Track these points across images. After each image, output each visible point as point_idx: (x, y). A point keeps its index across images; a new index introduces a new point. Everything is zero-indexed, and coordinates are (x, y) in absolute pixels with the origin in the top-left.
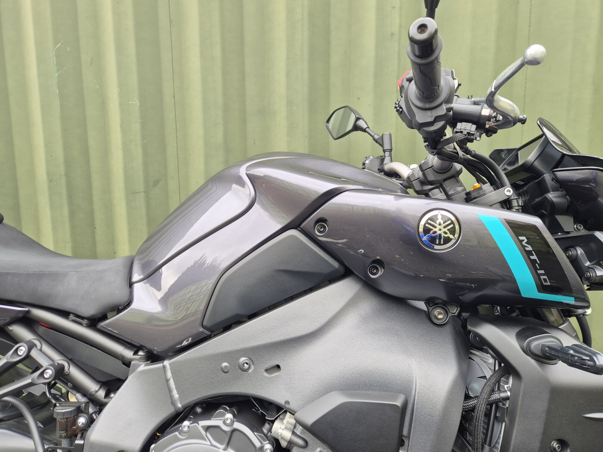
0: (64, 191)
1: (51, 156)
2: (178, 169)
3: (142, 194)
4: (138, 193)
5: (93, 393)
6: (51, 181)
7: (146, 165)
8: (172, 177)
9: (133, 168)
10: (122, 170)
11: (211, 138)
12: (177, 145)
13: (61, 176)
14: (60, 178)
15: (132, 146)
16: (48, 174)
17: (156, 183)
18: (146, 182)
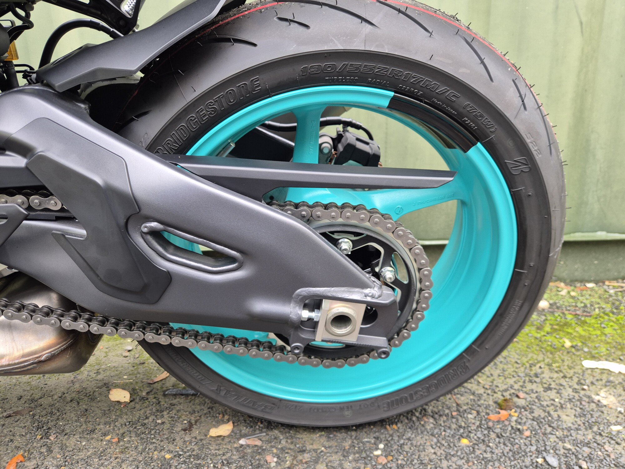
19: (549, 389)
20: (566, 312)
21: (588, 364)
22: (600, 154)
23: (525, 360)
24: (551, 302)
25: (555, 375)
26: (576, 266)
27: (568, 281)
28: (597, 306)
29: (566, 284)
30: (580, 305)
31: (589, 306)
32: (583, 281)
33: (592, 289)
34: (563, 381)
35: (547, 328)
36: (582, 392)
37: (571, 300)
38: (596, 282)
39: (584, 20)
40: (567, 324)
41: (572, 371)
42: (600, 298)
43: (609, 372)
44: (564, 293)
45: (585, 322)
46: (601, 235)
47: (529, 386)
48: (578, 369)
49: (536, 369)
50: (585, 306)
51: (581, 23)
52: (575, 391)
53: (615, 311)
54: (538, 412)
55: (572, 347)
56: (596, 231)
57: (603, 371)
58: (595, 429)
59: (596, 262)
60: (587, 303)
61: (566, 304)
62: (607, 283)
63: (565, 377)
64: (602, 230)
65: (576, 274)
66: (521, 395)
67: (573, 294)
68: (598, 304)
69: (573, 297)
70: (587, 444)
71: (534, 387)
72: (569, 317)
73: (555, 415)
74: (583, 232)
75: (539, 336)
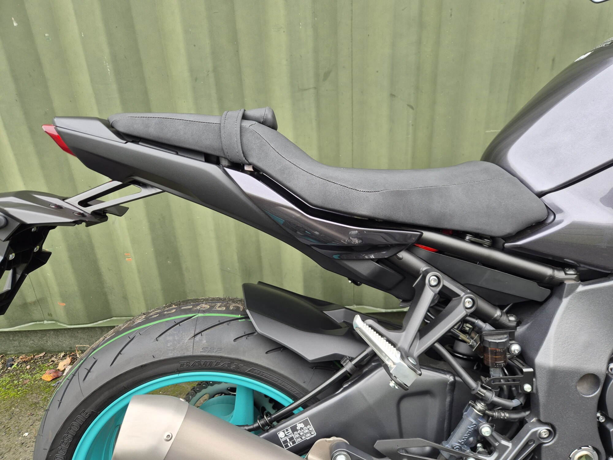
0: (213, 92)
1: (195, 46)
2: (352, 55)
3: (312, 91)
4: (306, 90)
5: (498, 318)
6: (196, 79)
7: (316, 51)
8: (344, 67)
9: (301, 56)
10: (287, 60)
11: (403, 10)
12: (352, 23)
13: (208, 72)
14: (208, 75)
15: (301, 27)
16: (192, 71)
17: (327, 75)
18: (317, 75)
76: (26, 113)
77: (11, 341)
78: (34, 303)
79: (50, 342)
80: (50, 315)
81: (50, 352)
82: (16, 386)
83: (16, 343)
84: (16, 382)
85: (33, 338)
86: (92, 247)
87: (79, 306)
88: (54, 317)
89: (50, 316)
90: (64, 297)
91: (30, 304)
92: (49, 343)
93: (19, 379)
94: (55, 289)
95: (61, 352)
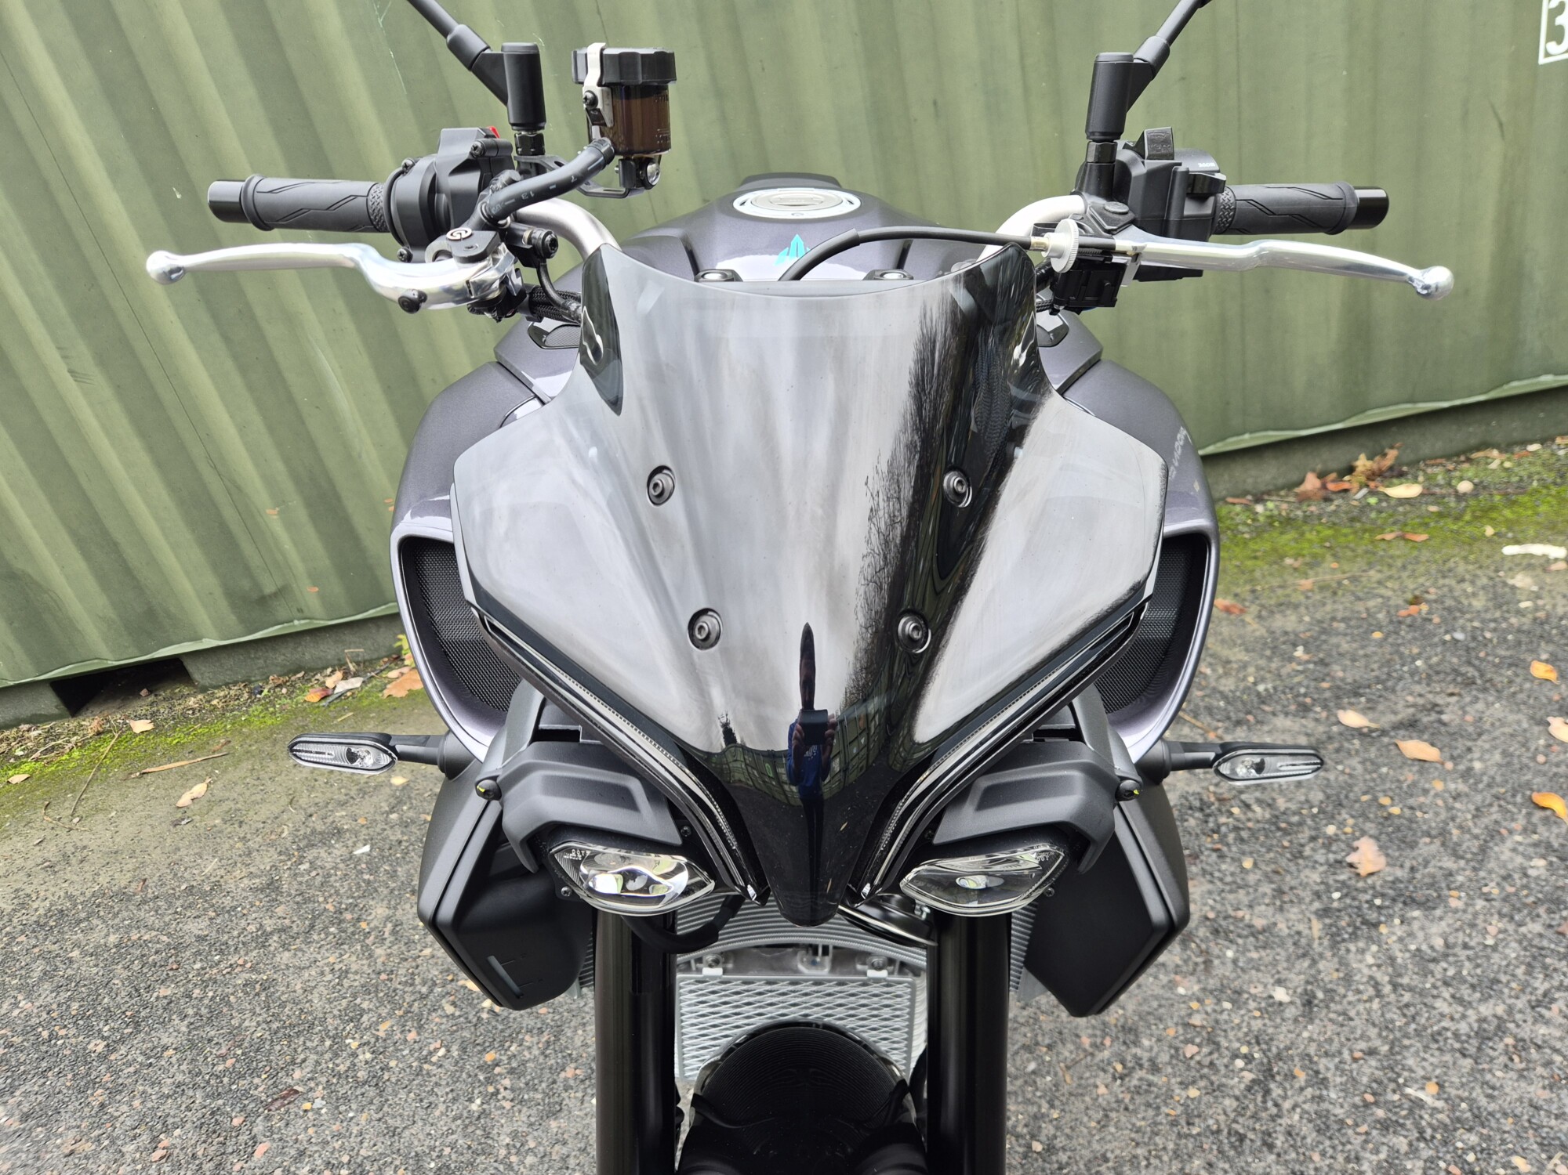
19: (1463, 580)
20: (1495, 492)
21: (1509, 550)
22: (1539, 277)
23: (1437, 556)
24: (1476, 480)
25: (1471, 567)
26: (1514, 425)
27: (1503, 446)
28: (1536, 477)
29: (1501, 451)
30: (1515, 479)
31: (1525, 478)
32: (1525, 443)
33: (1534, 453)
34: (1479, 572)
35: (1467, 517)
36: (1497, 579)
37: (1503, 474)
38: (1542, 442)
39: (1504, 119)
40: (1493, 508)
41: (1489, 561)
42: (1543, 464)
43: (1532, 556)
44: (1494, 465)
45: (1515, 502)
46: (1548, 380)
47: (1441, 582)
48: (1497, 558)
49: (1451, 564)
50: (1521, 480)
51: (1501, 125)
52: (1491, 579)
53: (1559, 480)
54: (1449, 602)
55: (1495, 534)
56: (1539, 376)
57: (1525, 556)
58: (1505, 608)
59: (1542, 415)
60: (1524, 474)
61: (1497, 480)
62: (1558, 440)
63: (1481, 567)
64: (1547, 372)
65: (1515, 434)
66: (1432, 590)
67: (1507, 465)
68: (1538, 473)
69: (1507, 470)
70: (1495, 620)
71: (1447, 581)
72: (1497, 498)
73: (1466, 602)
74: (1519, 379)
75: (1455, 527)
76: (215, 316)
77: (252, 659)
78: (275, 595)
79: (309, 652)
80: (300, 610)
81: (311, 670)
82: (272, 713)
83: (261, 661)
84: (271, 709)
85: (283, 651)
86: (339, 498)
87: (336, 588)
88: (307, 613)
89: (301, 613)
90: (315, 578)
91: (270, 596)
92: (307, 656)
93: (274, 706)
94: (300, 567)
95: (326, 668)
